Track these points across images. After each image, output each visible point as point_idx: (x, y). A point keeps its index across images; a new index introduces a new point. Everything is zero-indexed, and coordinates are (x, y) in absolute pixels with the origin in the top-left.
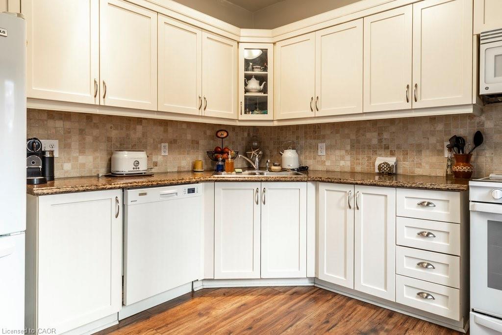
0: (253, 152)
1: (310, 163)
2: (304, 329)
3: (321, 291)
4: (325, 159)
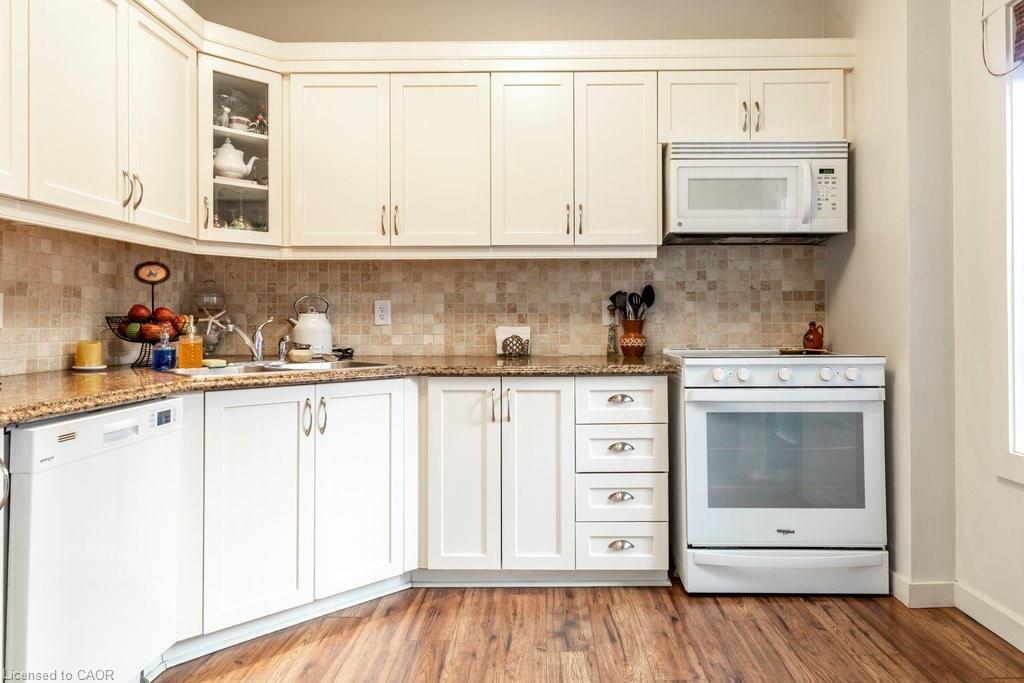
0: (211, 319)
1: (355, 341)
2: (468, 663)
3: (433, 593)
4: (389, 333)
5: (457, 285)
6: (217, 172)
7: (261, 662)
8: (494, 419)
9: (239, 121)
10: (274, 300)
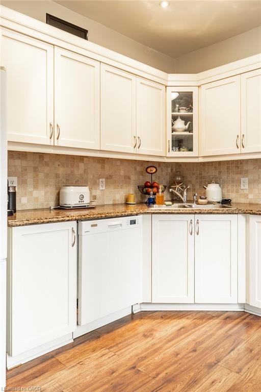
0: (177, 186)
1: (231, 196)
2: (246, 353)
3: (252, 317)
4: (247, 193)
6: (173, 131)
7: (169, 320)
9: (182, 109)
10: (201, 178)
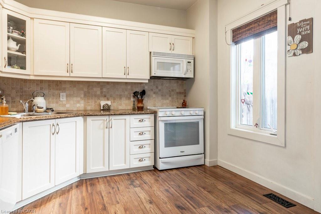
3: (88, 180)
4: (65, 103)
5: (88, 89)
6: (8, 49)
7: (43, 206)
8: (107, 128)
9: (15, 32)
10: (22, 92)
